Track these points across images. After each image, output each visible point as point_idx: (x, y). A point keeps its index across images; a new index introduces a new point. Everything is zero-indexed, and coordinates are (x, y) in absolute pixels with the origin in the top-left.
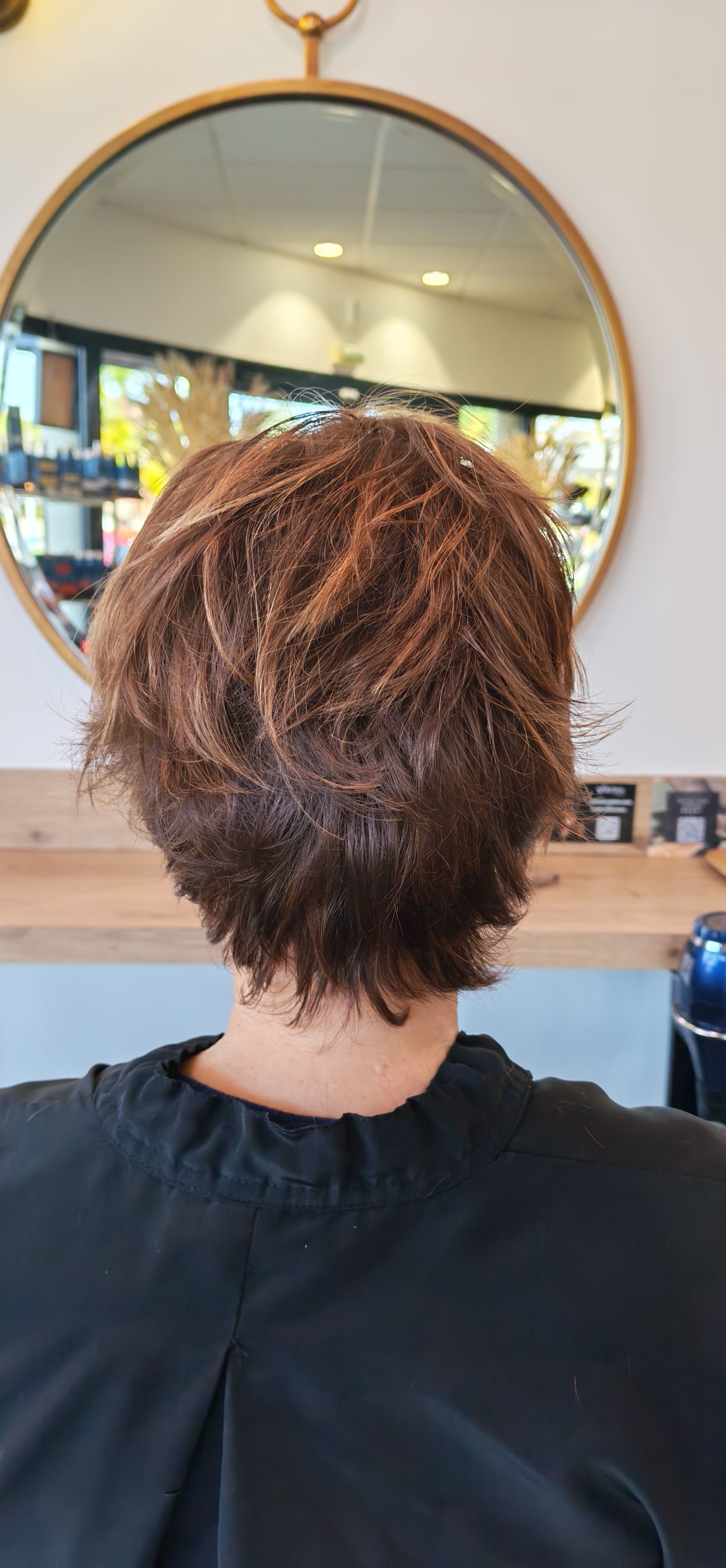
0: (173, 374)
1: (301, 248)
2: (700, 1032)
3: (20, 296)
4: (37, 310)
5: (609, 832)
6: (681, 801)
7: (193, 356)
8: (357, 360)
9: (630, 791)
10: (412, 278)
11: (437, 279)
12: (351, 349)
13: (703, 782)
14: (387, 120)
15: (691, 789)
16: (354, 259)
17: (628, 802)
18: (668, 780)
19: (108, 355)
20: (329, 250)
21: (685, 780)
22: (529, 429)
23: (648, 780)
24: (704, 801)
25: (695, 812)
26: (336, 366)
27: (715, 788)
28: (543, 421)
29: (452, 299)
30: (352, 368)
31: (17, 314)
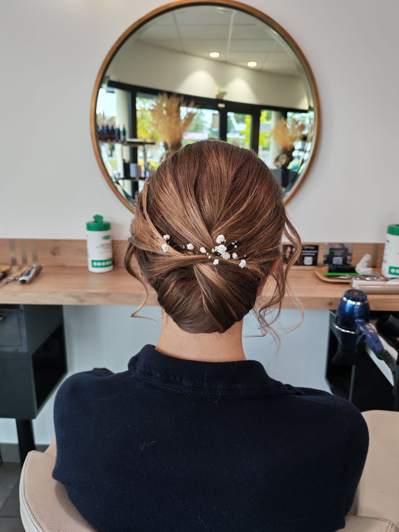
0: (163, 100)
1: (205, 54)
3: (108, 73)
4: (113, 78)
5: (309, 262)
6: (334, 251)
7: (170, 94)
8: (224, 94)
9: (316, 247)
10: (244, 64)
11: (252, 64)
12: (222, 90)
13: (342, 244)
14: (235, 12)
15: (338, 247)
16: (223, 58)
17: (316, 252)
18: (330, 244)
19: (138, 94)
20: (214, 55)
21: (336, 244)
22: (286, 117)
23: (323, 244)
24: (343, 251)
25: (339, 255)
26: (217, 96)
27: (346, 247)
28: (289, 114)
29: (258, 71)
30: (223, 96)
31: (106, 80)
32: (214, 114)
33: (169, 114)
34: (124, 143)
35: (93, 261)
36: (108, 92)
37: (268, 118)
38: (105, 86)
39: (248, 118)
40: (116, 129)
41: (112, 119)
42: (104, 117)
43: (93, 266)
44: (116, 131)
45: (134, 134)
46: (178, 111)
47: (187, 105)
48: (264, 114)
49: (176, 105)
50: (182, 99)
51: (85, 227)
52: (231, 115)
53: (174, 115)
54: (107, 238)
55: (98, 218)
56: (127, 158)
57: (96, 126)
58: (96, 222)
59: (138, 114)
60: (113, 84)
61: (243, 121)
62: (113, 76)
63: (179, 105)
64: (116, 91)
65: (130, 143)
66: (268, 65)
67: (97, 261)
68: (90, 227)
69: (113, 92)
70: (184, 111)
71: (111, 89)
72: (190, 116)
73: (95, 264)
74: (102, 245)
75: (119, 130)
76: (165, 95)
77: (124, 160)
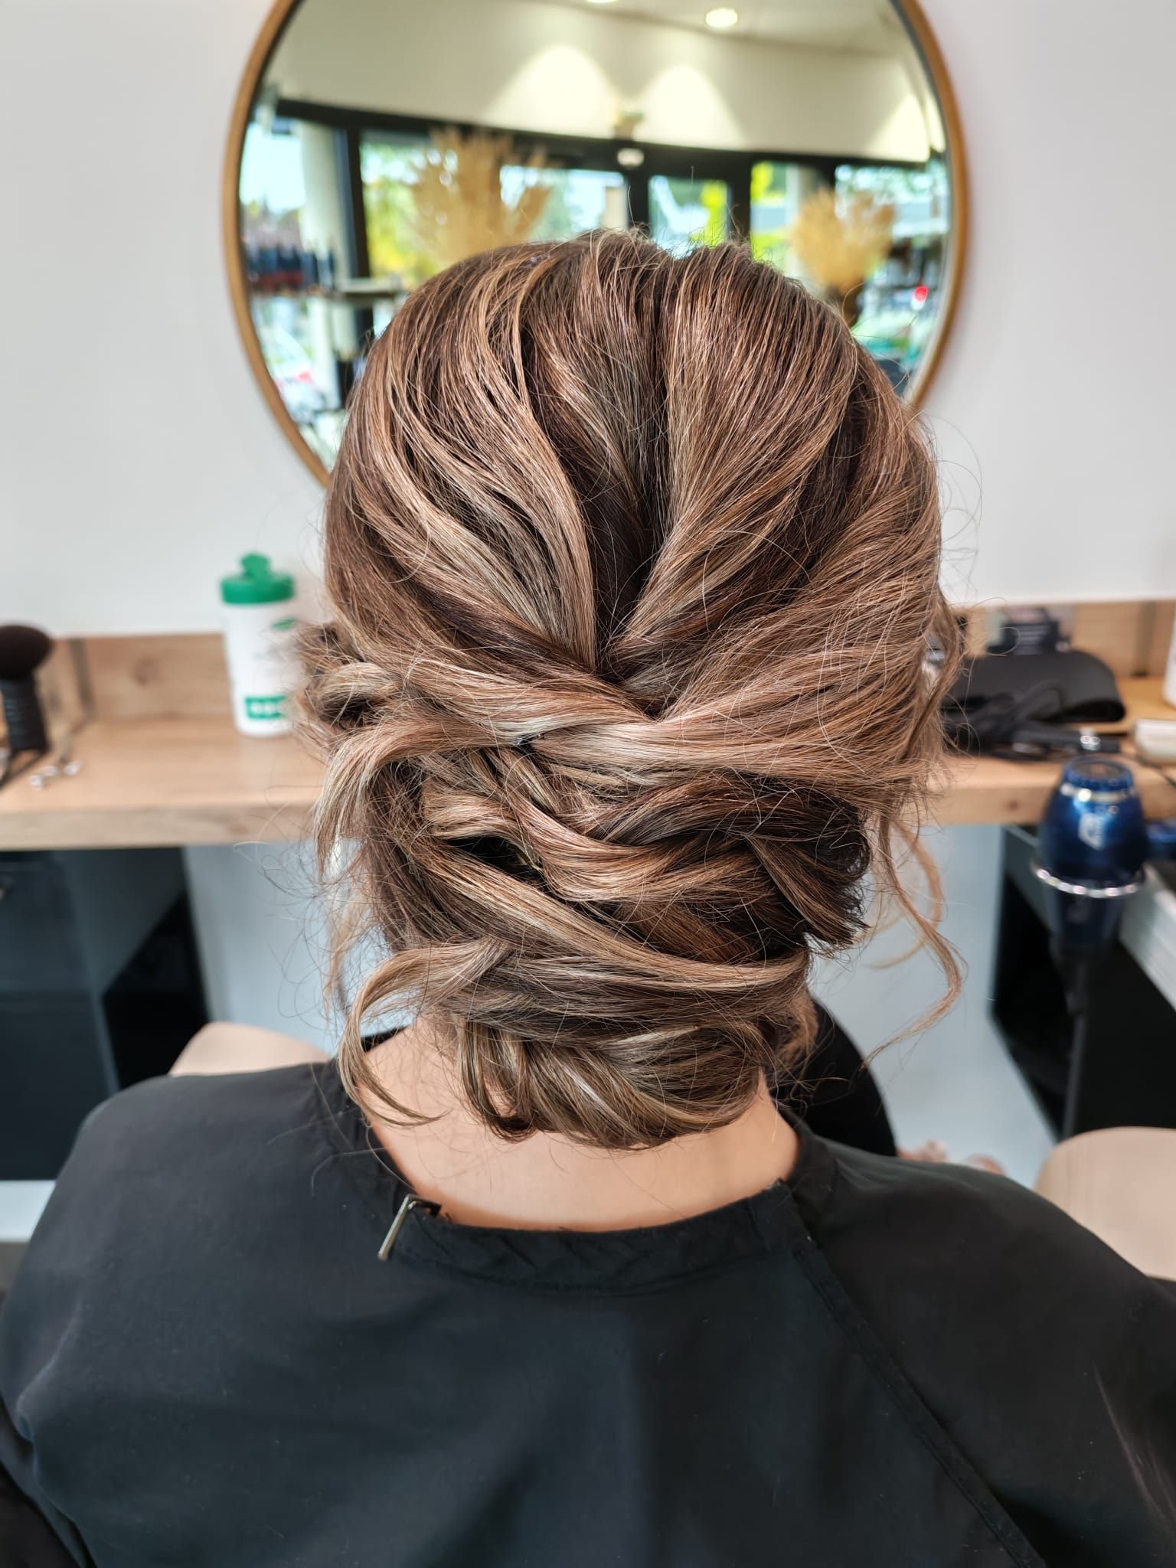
0: (444, 151)
2: (1064, 887)
6: (1017, 632)
7: (467, 131)
8: (634, 119)
10: (694, 19)
11: (723, 19)
12: (631, 107)
13: (1042, 610)
15: (1027, 617)
18: (1004, 610)
19: (369, 135)
21: (1022, 609)
22: (831, 181)
23: (982, 611)
24: (1043, 630)
26: (617, 128)
27: (1055, 615)
28: (843, 174)
29: (741, 41)
30: (631, 129)
31: (268, 97)
32: (608, 189)
33: (469, 196)
34: (331, 295)
35: (249, 701)
36: (276, 132)
37: (776, 186)
38: (265, 114)
39: (716, 195)
40: (306, 256)
41: (290, 219)
42: (265, 213)
43: (251, 715)
44: (307, 263)
45: (362, 266)
46: (495, 185)
47: (524, 161)
48: (762, 175)
49: (485, 164)
50: (504, 144)
51: (214, 594)
52: (661, 189)
53: (484, 196)
54: (285, 624)
55: (254, 564)
56: (346, 343)
57: (241, 247)
58: (248, 575)
59: (371, 198)
60: (290, 110)
61: (696, 200)
62: (287, 81)
63: (499, 163)
64: (301, 130)
65: (352, 297)
66: (769, 22)
67: (262, 701)
68: (232, 594)
69: (287, 133)
70: (515, 181)
71: (283, 124)
72: (535, 199)
73: (256, 708)
74: (274, 651)
75: (314, 259)
76: (453, 136)
77: (336, 353)
